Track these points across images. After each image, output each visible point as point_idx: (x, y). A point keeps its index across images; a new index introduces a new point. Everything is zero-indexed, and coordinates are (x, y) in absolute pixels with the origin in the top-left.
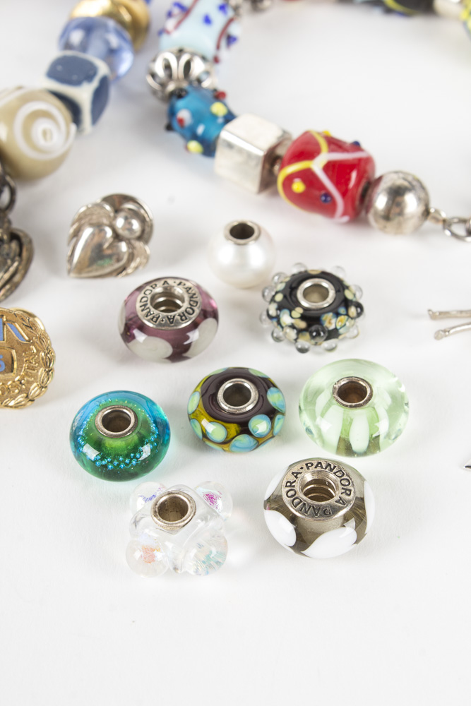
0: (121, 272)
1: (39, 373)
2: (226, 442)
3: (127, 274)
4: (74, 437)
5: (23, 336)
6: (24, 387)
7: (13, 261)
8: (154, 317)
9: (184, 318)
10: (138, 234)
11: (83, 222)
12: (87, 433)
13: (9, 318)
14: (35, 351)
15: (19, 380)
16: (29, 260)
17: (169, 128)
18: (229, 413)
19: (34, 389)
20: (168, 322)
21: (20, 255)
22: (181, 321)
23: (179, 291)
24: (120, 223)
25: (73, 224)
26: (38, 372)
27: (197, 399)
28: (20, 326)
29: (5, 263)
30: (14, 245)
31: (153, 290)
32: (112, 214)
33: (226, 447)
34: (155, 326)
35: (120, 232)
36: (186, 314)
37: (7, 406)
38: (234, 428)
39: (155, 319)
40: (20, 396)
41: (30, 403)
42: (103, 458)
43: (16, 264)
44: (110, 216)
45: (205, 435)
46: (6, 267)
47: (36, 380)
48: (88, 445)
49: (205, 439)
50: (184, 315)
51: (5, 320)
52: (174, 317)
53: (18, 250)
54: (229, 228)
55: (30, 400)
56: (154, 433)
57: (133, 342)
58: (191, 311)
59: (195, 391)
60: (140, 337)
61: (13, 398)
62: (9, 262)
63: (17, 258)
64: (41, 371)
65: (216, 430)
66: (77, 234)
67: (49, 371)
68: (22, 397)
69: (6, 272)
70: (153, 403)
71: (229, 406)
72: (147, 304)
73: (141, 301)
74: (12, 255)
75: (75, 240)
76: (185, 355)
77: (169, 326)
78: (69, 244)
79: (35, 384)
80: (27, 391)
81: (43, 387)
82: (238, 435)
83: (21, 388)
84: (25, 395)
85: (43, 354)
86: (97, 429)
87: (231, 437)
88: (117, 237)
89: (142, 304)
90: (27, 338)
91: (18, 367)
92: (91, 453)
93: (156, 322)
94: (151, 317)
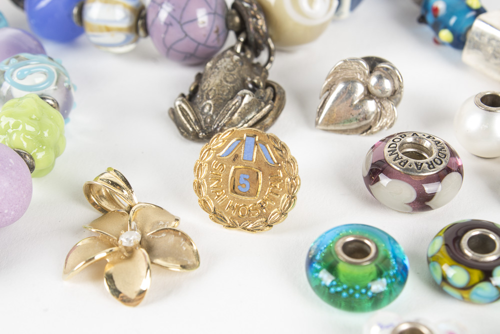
0: (367, 131)
1: (282, 199)
2: (468, 288)
3: (372, 133)
4: (311, 261)
5: (272, 158)
6: (264, 211)
7: (266, 104)
8: (402, 162)
9: (431, 166)
10: (389, 94)
11: (338, 76)
12: (324, 259)
13: (262, 138)
14: (281, 175)
15: (260, 203)
16: (280, 109)
17: (422, 20)
18: (472, 260)
19: (274, 214)
20: (416, 168)
21: (274, 100)
22: (428, 169)
23: (427, 144)
24: (373, 81)
25: (327, 78)
26: (281, 197)
27: (439, 243)
28: (271, 149)
29: (259, 104)
30: (269, 91)
31: (403, 139)
32: (367, 72)
33: (465, 294)
34: (401, 170)
35: (373, 90)
36: (434, 164)
37: (244, 229)
38: (477, 274)
39: (402, 164)
40: (259, 220)
41: (268, 228)
42: (337, 286)
43: (268, 107)
44: (364, 73)
45: (445, 279)
46: (260, 108)
47: (277, 206)
48: (324, 270)
49: (444, 283)
50: (432, 164)
51: (257, 140)
52: (422, 164)
53: (272, 96)
54: (481, 96)
55: (268, 225)
56: (393, 268)
57: (377, 184)
58: (439, 162)
59: (437, 236)
60: (384, 180)
61: (252, 221)
62: (263, 104)
63: (271, 101)
64: (284, 197)
65: (458, 275)
66: (329, 89)
67: (292, 198)
68: (261, 222)
69: (258, 112)
70: (395, 242)
71: (473, 252)
72: (396, 150)
73: (389, 147)
74: (266, 99)
75: (327, 93)
76: (428, 204)
77: (416, 172)
78: (320, 98)
79: (276, 210)
80: (266, 216)
81: (283, 214)
82: (481, 281)
83: (262, 211)
84: (264, 220)
85: (289, 180)
86: (337, 254)
87: (472, 283)
88: (369, 95)
89: (390, 149)
90: (276, 161)
91: (262, 190)
92: (326, 278)
93: (403, 166)
94: (399, 161)
